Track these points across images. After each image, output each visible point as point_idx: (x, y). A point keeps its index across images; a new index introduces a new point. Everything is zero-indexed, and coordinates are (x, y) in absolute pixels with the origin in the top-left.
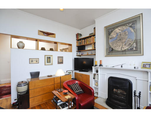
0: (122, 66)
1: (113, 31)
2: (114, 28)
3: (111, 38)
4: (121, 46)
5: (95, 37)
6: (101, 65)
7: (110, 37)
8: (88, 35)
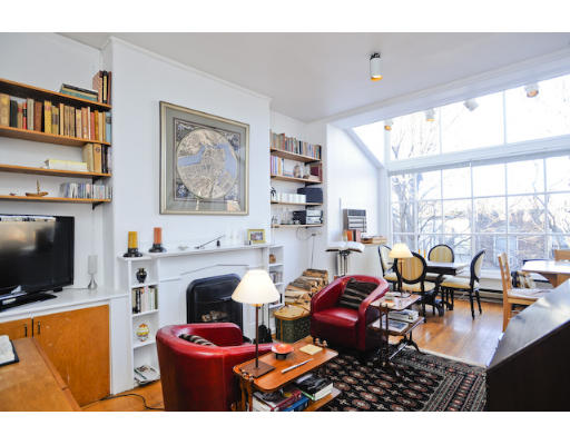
0: (218, 244)
1: (191, 134)
2: (195, 126)
3: (183, 153)
4: (210, 187)
5: (109, 121)
6: (157, 248)
7: (181, 148)
8: (55, 89)
